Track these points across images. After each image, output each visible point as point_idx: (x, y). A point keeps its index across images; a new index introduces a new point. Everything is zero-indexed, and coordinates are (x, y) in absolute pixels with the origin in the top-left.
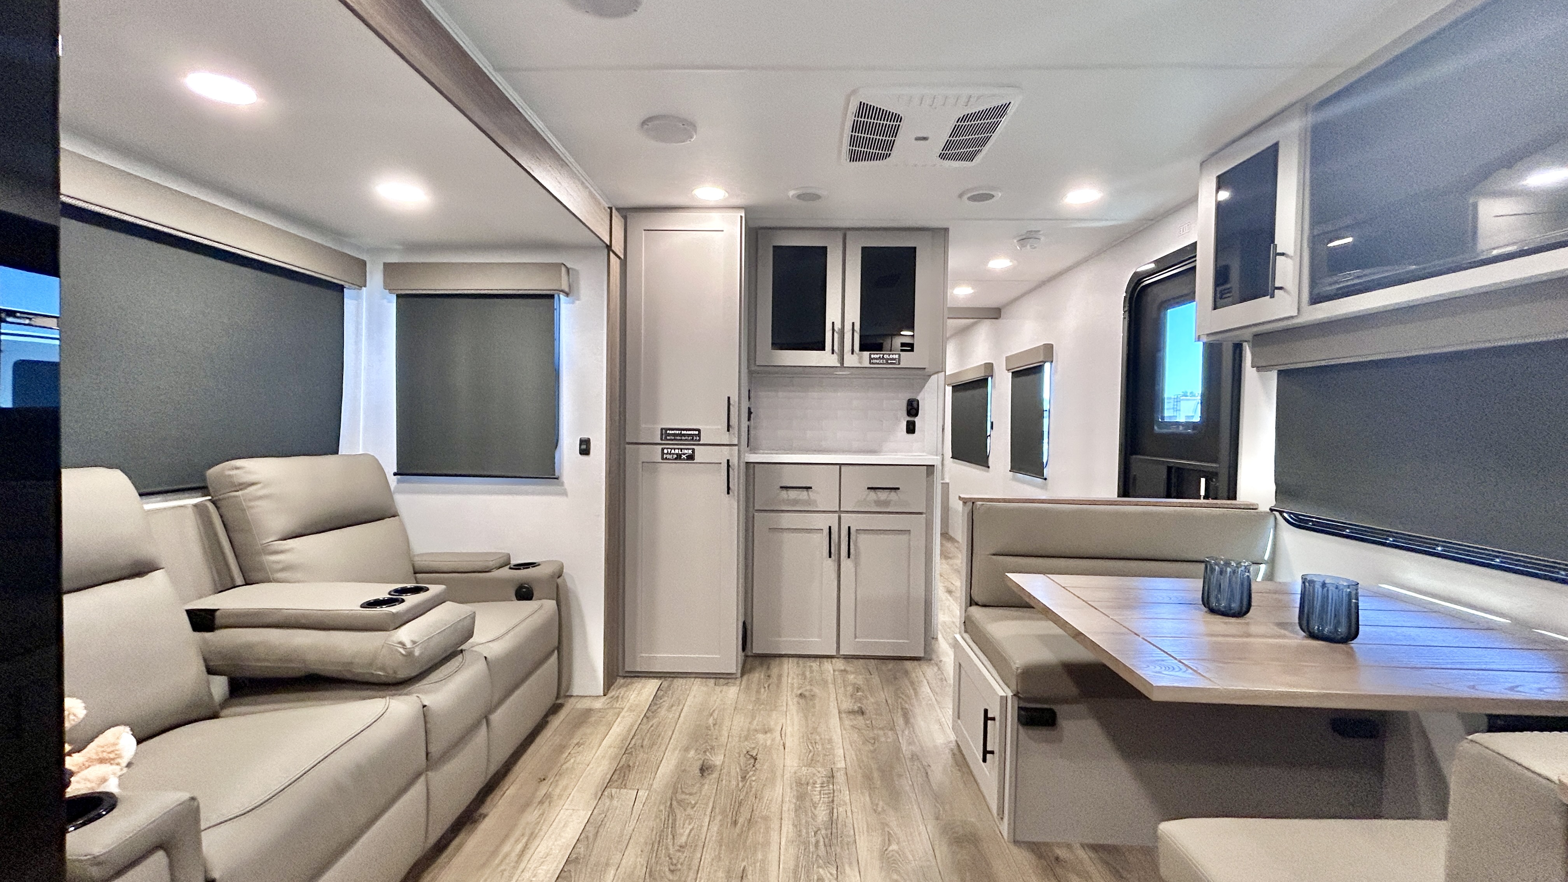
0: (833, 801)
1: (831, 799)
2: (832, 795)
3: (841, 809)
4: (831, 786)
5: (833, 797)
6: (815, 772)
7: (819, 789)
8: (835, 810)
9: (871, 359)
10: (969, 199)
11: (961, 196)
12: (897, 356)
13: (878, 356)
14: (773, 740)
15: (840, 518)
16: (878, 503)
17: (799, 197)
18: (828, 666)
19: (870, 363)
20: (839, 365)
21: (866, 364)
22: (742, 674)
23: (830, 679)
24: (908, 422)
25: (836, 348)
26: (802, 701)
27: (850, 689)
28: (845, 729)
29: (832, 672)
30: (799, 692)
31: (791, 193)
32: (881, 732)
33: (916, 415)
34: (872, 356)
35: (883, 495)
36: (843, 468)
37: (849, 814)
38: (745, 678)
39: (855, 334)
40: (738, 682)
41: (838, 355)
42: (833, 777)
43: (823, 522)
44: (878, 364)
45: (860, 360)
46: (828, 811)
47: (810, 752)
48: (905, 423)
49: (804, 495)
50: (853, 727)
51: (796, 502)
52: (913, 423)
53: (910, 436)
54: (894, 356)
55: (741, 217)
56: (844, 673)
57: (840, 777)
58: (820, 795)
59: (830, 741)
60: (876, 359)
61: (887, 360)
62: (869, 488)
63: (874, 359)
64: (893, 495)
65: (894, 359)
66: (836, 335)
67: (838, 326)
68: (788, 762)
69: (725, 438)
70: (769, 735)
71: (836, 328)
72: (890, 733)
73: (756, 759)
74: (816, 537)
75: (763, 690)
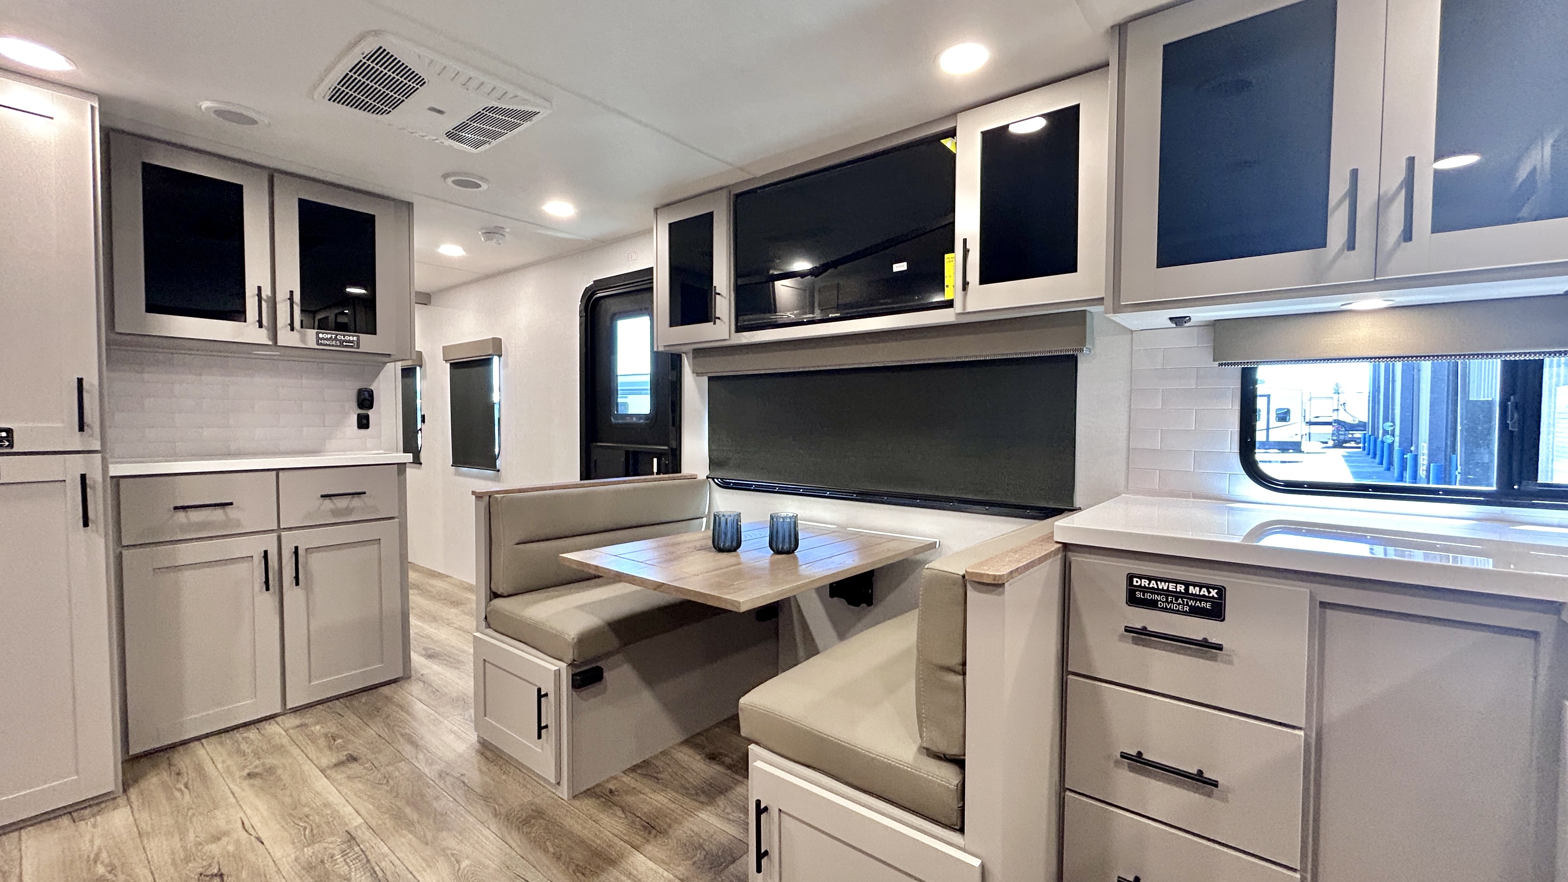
0: (368, 861)
1: (365, 861)
2: (363, 856)
3: (383, 864)
4: (357, 849)
5: (366, 857)
6: (326, 845)
7: (342, 859)
8: (377, 869)
9: (318, 338)
10: (453, 182)
11: (445, 176)
12: (355, 339)
13: (329, 336)
14: (238, 842)
15: (279, 538)
16: (335, 512)
17: (219, 113)
18: (272, 728)
19: (318, 344)
20: (270, 343)
21: (312, 344)
22: (125, 789)
23: (285, 741)
24: (359, 415)
25: (265, 322)
26: (257, 782)
27: (322, 742)
28: (340, 785)
29: (284, 733)
30: (247, 771)
31: (205, 105)
32: (390, 769)
33: (371, 407)
34: (321, 336)
35: (342, 503)
36: (281, 474)
37: (397, 862)
38: (133, 793)
39: (295, 306)
40: (122, 801)
41: (268, 329)
42: (354, 839)
43: (254, 546)
44: (329, 345)
45: (303, 339)
46: (369, 874)
47: (305, 829)
48: (356, 416)
49: (218, 514)
50: (349, 778)
51: (203, 526)
52: (367, 417)
53: (363, 431)
54: (351, 338)
55: (92, 108)
56: (304, 728)
57: (364, 835)
58: (347, 863)
59: (326, 805)
60: (327, 339)
61: (342, 342)
62: (322, 496)
63: (323, 339)
64: (356, 502)
65: (352, 342)
66: (264, 304)
67: (266, 292)
68: (278, 853)
69: (76, 442)
70: (225, 840)
71: (264, 296)
72: (402, 765)
73: (222, 875)
74: (244, 566)
75: (178, 794)
